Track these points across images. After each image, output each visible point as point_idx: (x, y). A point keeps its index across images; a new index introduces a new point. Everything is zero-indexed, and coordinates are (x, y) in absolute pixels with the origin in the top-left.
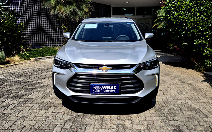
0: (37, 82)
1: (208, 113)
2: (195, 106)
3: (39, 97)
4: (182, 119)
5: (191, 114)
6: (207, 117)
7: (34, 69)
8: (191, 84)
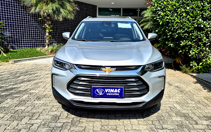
0: (14, 87)
1: (198, 118)
2: (184, 111)
3: (12, 105)
4: (171, 127)
5: (180, 120)
6: (197, 124)
7: (12, 72)
8: (178, 87)
